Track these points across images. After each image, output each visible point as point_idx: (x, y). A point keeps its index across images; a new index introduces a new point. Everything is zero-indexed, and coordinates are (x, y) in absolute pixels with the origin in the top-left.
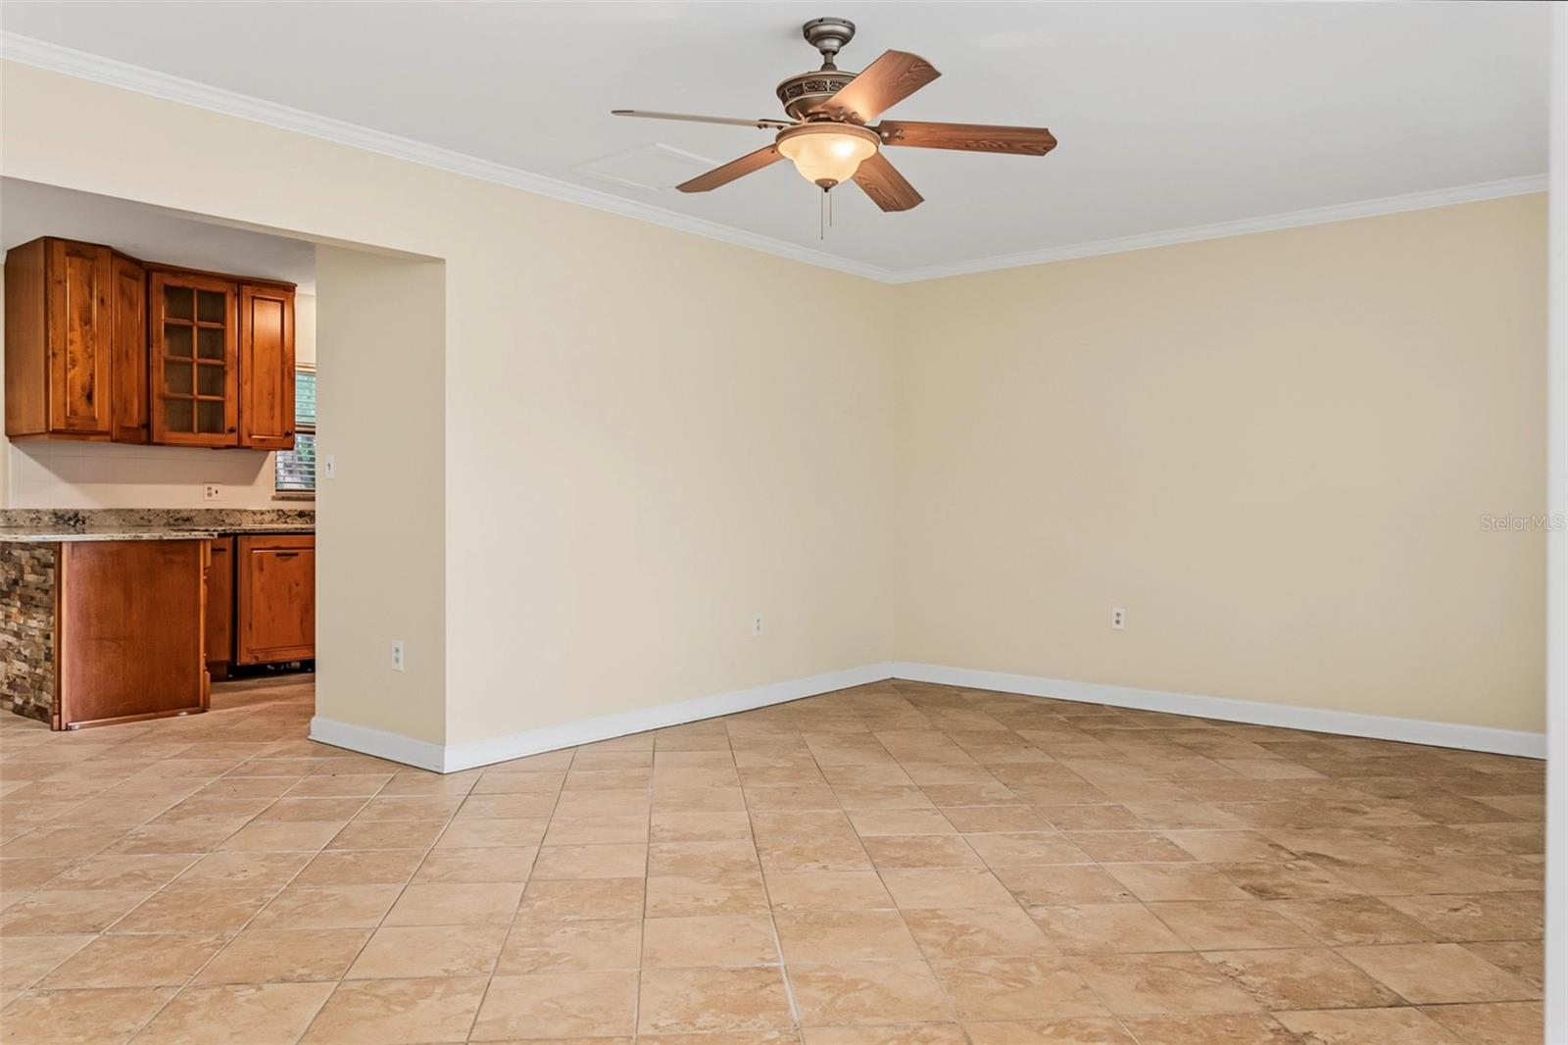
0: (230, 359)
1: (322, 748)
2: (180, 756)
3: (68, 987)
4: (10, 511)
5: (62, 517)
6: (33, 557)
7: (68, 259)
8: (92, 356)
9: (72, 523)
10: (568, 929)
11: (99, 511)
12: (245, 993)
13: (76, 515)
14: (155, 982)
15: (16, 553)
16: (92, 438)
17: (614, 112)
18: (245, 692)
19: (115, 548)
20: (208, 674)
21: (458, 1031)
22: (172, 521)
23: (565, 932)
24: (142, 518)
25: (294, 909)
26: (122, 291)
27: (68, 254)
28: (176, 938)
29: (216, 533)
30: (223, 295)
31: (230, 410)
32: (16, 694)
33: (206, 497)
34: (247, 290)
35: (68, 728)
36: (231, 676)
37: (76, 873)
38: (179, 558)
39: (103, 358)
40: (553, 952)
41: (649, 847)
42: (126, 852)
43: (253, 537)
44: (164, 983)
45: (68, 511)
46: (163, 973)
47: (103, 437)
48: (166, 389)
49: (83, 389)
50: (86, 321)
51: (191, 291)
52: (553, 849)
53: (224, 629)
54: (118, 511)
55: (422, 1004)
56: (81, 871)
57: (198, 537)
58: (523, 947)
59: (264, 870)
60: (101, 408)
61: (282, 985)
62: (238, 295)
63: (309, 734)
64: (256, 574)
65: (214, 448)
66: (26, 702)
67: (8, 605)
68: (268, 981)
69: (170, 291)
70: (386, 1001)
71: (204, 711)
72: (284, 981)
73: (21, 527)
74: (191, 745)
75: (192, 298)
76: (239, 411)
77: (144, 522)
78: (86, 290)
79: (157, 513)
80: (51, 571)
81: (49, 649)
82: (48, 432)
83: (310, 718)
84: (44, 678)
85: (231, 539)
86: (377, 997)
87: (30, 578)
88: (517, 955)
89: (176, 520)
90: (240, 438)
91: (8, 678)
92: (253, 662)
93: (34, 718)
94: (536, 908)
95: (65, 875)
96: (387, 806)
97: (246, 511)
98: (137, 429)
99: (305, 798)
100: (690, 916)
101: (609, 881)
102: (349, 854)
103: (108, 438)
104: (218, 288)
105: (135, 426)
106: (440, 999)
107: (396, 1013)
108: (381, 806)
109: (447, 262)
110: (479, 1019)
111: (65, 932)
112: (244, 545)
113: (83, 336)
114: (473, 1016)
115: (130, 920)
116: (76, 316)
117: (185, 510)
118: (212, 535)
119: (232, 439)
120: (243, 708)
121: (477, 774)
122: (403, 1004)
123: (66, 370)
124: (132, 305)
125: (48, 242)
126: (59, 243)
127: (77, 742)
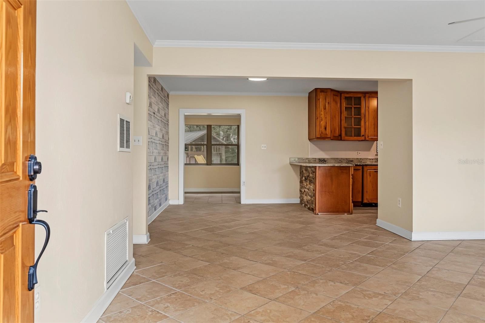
0: (362, 115)
1: (379, 228)
2: (341, 225)
3: (294, 271)
4: (309, 158)
5: (321, 160)
6: (311, 170)
7: (320, 93)
8: (326, 118)
9: (323, 162)
10: (429, 292)
11: (329, 158)
12: (331, 283)
13: (324, 159)
14: (312, 275)
15: (308, 169)
16: (327, 139)
17: (449, 24)
18: (364, 211)
19: (329, 168)
20: (352, 204)
21: (380, 308)
22: (347, 161)
23: (428, 293)
24: (340, 161)
25: (352, 267)
26: (334, 100)
27: (320, 92)
28: (321, 267)
29: (354, 165)
30: (360, 98)
31: (363, 130)
32: (308, 205)
33: (357, 155)
34: (367, 95)
35: (318, 214)
36: (362, 206)
37: (306, 247)
38: (345, 171)
39: (329, 118)
40: (421, 297)
41: (474, 276)
42: (319, 245)
43: (368, 166)
44: (314, 276)
45: (322, 158)
46: (315, 274)
47: (329, 139)
48: (346, 125)
49: (324, 126)
50: (325, 109)
51: (352, 97)
52: (437, 269)
53: (360, 192)
54: (334, 159)
55: (374, 299)
56: (307, 247)
57: (350, 166)
58: (412, 293)
59: (349, 256)
60: (328, 131)
61: (340, 284)
62: (365, 97)
63: (376, 224)
64: (368, 177)
65: (359, 141)
66: (310, 207)
67: (307, 182)
68: (337, 282)
69: (346, 98)
70: (365, 296)
71: (351, 214)
72: (341, 283)
73: (312, 162)
74: (344, 222)
75: (352, 99)
76: (365, 130)
77: (340, 162)
78: (325, 100)
79: (344, 159)
80: (314, 173)
81: (314, 193)
82: (316, 138)
83: (376, 219)
84: (313, 200)
85: (362, 167)
86: (363, 293)
87: (311, 175)
88: (409, 295)
89: (349, 161)
90: (365, 138)
91: (307, 200)
92: (368, 202)
93: (311, 211)
94: (422, 284)
95: (304, 247)
96: (390, 247)
97: (368, 159)
98: (338, 136)
99: (368, 240)
100: (478, 300)
101: (453, 282)
102: (373, 257)
103: (330, 139)
104: (359, 95)
105: (337, 135)
106: (379, 299)
107: (366, 299)
108: (388, 246)
109: (413, 80)
110: (388, 307)
111: (298, 260)
112: (365, 168)
113: (324, 112)
114: (387, 306)
115: (313, 261)
116: (322, 108)
117: (351, 158)
118: (353, 165)
119: (363, 138)
120: (362, 215)
121: (422, 243)
122: (369, 297)
123: (320, 122)
124: (336, 103)
125: (316, 89)
126: (319, 89)
127: (319, 218)
